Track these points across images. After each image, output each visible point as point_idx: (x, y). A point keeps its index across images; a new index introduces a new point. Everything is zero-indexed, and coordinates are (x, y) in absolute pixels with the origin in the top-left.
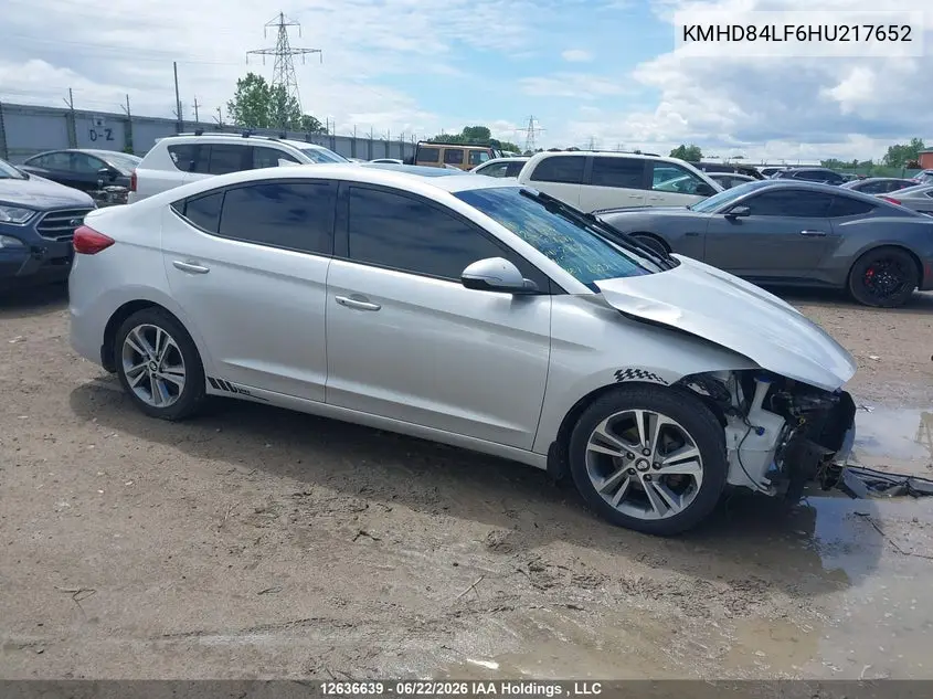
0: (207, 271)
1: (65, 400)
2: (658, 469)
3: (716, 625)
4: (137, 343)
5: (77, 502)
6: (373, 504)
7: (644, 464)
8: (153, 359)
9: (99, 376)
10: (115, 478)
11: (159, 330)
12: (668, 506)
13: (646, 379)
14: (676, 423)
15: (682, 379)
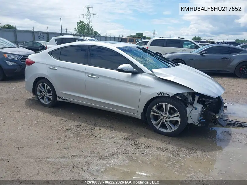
0: (57, 69)
1: (24, 102)
2: (169, 119)
3: (180, 159)
4: (41, 88)
5: (23, 127)
6: (96, 128)
7: (165, 117)
8: (44, 92)
9: (33, 96)
10: (33, 121)
11: (46, 84)
12: (172, 129)
13: (165, 95)
14: (173, 106)
15: (175, 95)
